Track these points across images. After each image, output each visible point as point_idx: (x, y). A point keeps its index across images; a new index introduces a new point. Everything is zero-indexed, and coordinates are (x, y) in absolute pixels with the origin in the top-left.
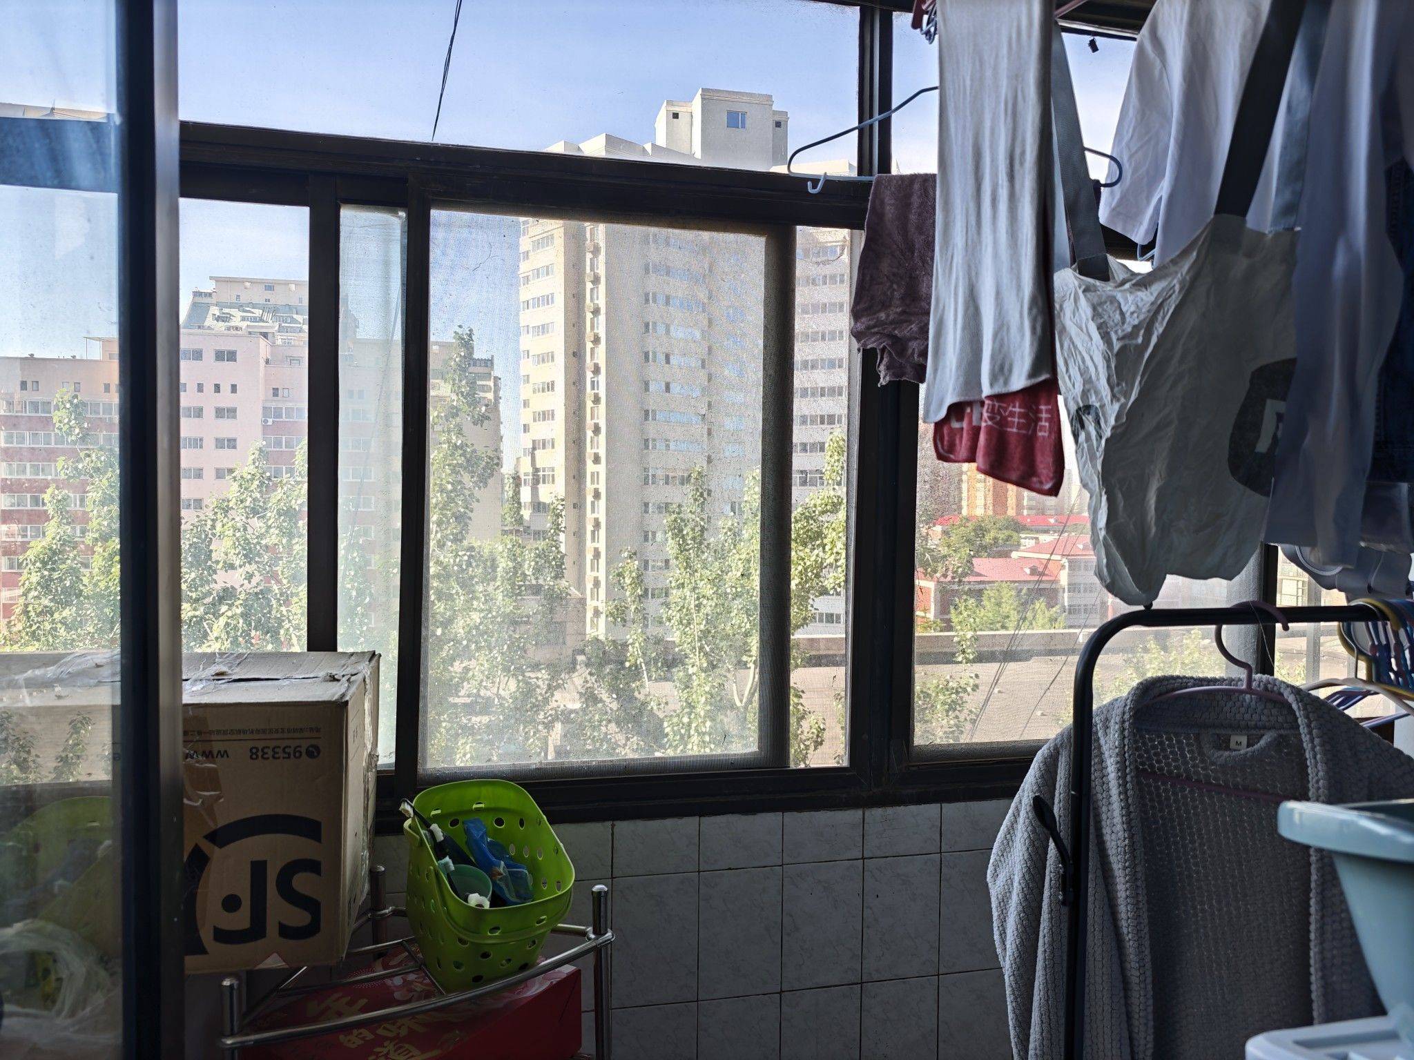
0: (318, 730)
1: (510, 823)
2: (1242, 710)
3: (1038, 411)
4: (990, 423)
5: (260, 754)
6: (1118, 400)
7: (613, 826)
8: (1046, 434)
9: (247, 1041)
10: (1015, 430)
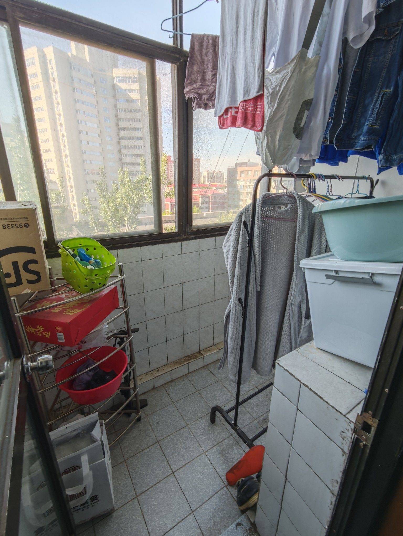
0: (27, 218)
1: (91, 249)
2: (284, 200)
3: (257, 105)
4: (242, 110)
5: (6, 227)
6: (270, 109)
7: (117, 251)
8: (260, 112)
9: (24, 314)
10: (250, 112)
